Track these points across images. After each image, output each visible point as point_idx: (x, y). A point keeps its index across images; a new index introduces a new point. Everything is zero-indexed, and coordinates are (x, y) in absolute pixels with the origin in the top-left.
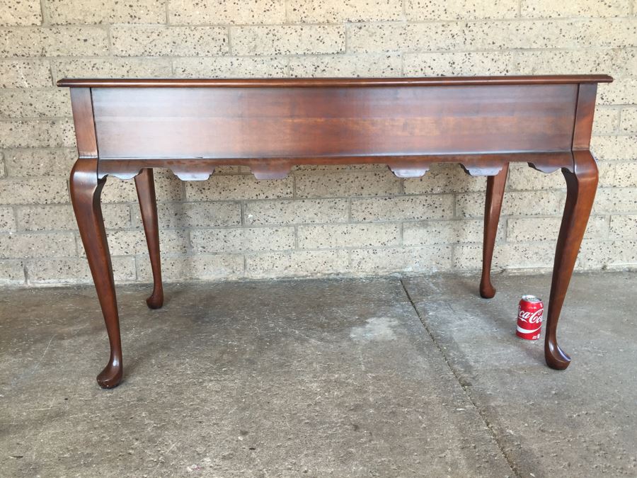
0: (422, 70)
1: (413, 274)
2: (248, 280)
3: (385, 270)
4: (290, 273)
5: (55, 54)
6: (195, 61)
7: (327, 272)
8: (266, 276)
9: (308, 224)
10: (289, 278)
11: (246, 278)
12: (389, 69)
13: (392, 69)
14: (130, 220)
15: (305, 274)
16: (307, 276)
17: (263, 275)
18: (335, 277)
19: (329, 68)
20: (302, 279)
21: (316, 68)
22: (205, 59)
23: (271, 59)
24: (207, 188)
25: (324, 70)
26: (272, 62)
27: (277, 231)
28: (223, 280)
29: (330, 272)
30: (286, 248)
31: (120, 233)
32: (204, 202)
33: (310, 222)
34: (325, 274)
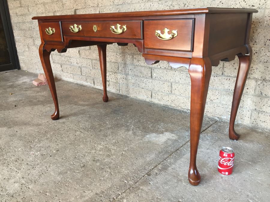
0: (239, 3)
1: (226, 120)
2: (152, 102)
3: (212, 114)
4: (168, 104)
5: (101, 5)
6: (138, 5)
7: (183, 108)
8: (159, 103)
9: (177, 83)
10: (167, 106)
11: (152, 101)
12: (221, 3)
13: (222, 3)
14: (118, 69)
15: (174, 106)
16: (175, 107)
17: (158, 102)
18: (186, 111)
19: (190, 5)
20: (172, 107)
21: (185, 5)
22: (142, 4)
23: (165, 2)
24: (140, 60)
25: (188, 6)
26: (166, 4)
27: (164, 83)
28: (144, 100)
29: (184, 108)
30: (167, 92)
31: (116, 74)
32: (139, 66)
33: (177, 82)
34: (182, 108)
